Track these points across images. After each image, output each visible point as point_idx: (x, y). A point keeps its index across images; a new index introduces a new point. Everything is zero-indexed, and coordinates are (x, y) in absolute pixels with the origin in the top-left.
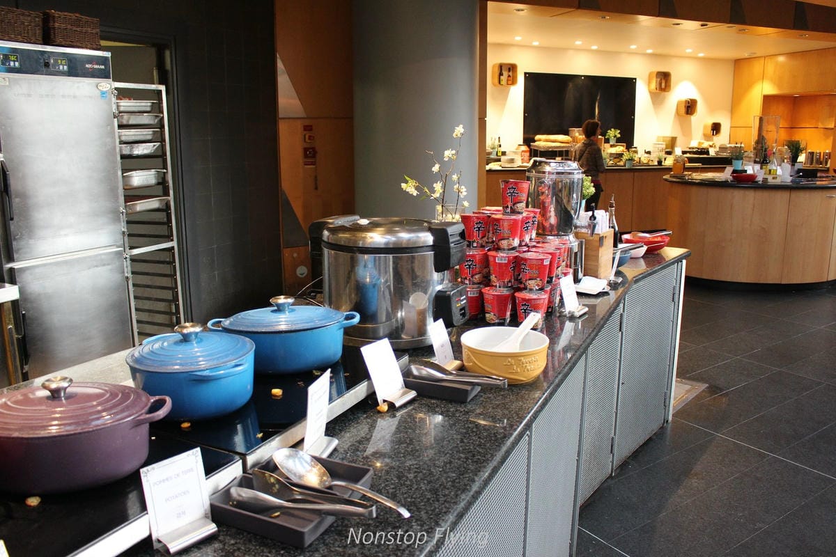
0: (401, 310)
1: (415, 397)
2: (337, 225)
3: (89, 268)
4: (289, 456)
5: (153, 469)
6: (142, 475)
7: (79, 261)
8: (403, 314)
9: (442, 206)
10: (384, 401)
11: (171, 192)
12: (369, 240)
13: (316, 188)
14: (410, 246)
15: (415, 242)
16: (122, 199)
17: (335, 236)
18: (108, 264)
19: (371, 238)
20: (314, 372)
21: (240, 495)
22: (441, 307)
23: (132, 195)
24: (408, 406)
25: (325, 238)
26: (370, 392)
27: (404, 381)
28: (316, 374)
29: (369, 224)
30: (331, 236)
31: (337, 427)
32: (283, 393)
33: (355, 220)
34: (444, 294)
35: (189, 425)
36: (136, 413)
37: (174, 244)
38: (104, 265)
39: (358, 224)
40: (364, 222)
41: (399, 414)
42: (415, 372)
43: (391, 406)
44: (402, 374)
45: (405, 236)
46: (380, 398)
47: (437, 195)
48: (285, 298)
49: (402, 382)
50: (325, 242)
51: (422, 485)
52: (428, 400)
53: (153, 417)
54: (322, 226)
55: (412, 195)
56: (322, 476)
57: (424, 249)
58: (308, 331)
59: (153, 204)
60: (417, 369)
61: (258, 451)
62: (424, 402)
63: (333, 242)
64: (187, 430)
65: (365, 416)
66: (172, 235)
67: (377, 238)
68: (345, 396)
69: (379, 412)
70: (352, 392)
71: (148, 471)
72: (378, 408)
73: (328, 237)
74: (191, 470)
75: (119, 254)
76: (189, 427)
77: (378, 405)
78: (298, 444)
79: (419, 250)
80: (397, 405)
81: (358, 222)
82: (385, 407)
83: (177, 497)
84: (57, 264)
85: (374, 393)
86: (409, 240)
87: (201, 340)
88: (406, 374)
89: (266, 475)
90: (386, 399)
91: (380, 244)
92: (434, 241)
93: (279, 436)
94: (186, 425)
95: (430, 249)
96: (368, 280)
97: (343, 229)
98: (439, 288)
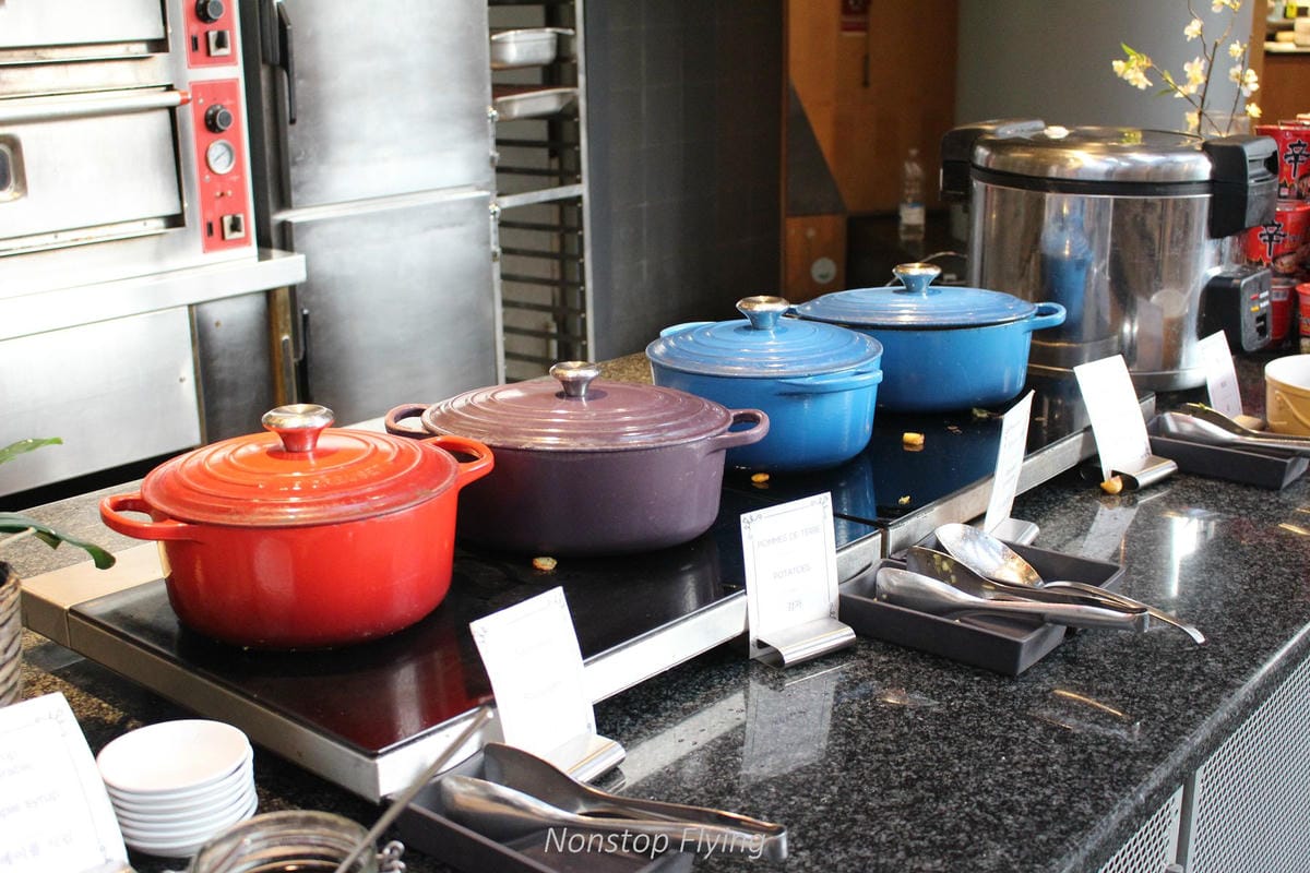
0: (1132, 322)
1: (1173, 473)
2: (1001, 137)
3: (426, 229)
4: (965, 537)
5: (760, 517)
6: (743, 525)
7: (407, 213)
8: (1136, 329)
9: (1200, 114)
10: (1115, 474)
11: (582, 79)
12: (1073, 165)
13: (866, 84)
14: (1161, 180)
15: (1170, 173)
16: (489, 89)
17: (1002, 157)
18: (461, 224)
19: (1076, 160)
20: (975, 411)
21: (890, 584)
22: (1219, 308)
23: (506, 83)
24: (1161, 487)
25: (980, 162)
26: (1088, 454)
27: (1150, 441)
28: (979, 415)
29: (1070, 135)
30: (994, 157)
31: (1028, 512)
32: (925, 440)
33: (1035, 130)
34: (1224, 284)
35: (767, 477)
36: (717, 428)
37: (582, 189)
38: (453, 225)
39: (1046, 136)
40: (1057, 132)
41: (1143, 500)
42: (1172, 427)
43: (1130, 483)
44: (1148, 429)
45: (1146, 160)
46: (1107, 465)
47: (1192, 89)
48: (921, 267)
49: (1147, 441)
50: (979, 168)
51: (1213, 606)
52: (1199, 482)
53: (745, 437)
54: (974, 138)
55: (1136, 87)
56: (1028, 573)
57: (1194, 187)
58: (972, 329)
59: (546, 101)
60: (1176, 420)
61: (908, 523)
62: (1191, 483)
63: (998, 168)
64: (761, 487)
65: (1078, 497)
66: (578, 170)
67: (1087, 161)
68: (1046, 452)
69: (1105, 493)
70: (1056, 447)
71: (754, 517)
72: (1103, 485)
73: (988, 159)
74: (816, 530)
75: (483, 203)
76: (766, 481)
77: (1103, 481)
78: (977, 520)
79: (1181, 188)
80: (1143, 481)
81: (1046, 132)
82: (1116, 485)
83: (790, 572)
84: (365, 218)
85: (1095, 458)
86: (1158, 167)
87: (784, 330)
88: (1155, 429)
89: (935, 556)
90: (1117, 469)
91: (1096, 174)
92: (1213, 173)
93: (939, 504)
94: (760, 478)
95: (1202, 187)
96: (1067, 253)
97: (1016, 143)
98: (1216, 271)
